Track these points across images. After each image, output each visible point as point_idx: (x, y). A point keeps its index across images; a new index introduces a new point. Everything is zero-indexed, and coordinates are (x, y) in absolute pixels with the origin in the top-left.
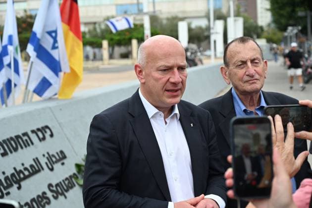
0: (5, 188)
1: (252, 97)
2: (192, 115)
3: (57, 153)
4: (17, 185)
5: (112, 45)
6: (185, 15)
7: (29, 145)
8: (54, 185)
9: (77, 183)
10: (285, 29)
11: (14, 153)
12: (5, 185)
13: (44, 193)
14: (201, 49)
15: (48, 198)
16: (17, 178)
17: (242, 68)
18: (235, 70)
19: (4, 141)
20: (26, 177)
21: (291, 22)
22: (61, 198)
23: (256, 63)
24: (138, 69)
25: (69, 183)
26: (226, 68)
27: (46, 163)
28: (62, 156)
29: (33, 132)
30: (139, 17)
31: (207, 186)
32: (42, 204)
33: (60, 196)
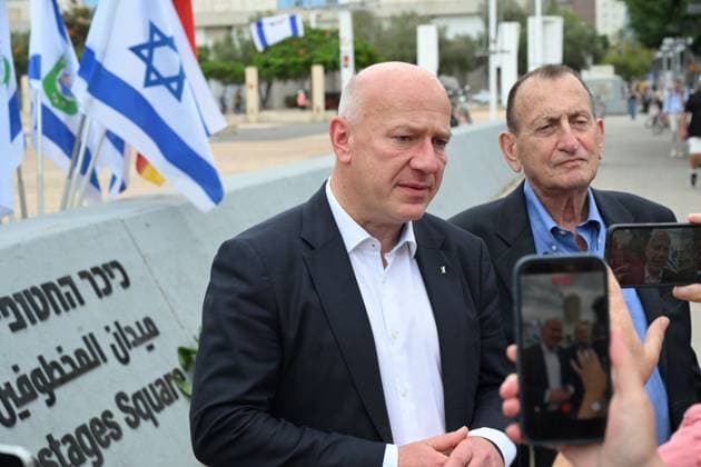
0: (19, 403)
1: (570, 201)
2: (445, 246)
3: (138, 324)
4: (47, 397)
5: (266, 78)
6: (433, 12)
7: (74, 306)
8: (130, 395)
9: (181, 390)
10: (657, 44)
11: (39, 322)
12: (19, 395)
13: (107, 414)
14: (467, 88)
15: (115, 426)
16: (45, 381)
17: (550, 134)
18: (534, 139)
19: (17, 296)
20: (65, 379)
21: (671, 28)
22: (146, 425)
23: (581, 122)
24: (338, 130)
25: (164, 390)
26: (512, 136)
27: (113, 347)
28: (150, 330)
29: (83, 275)
30: (327, 15)
31: (476, 408)
32: (103, 438)
33: (142, 421)
